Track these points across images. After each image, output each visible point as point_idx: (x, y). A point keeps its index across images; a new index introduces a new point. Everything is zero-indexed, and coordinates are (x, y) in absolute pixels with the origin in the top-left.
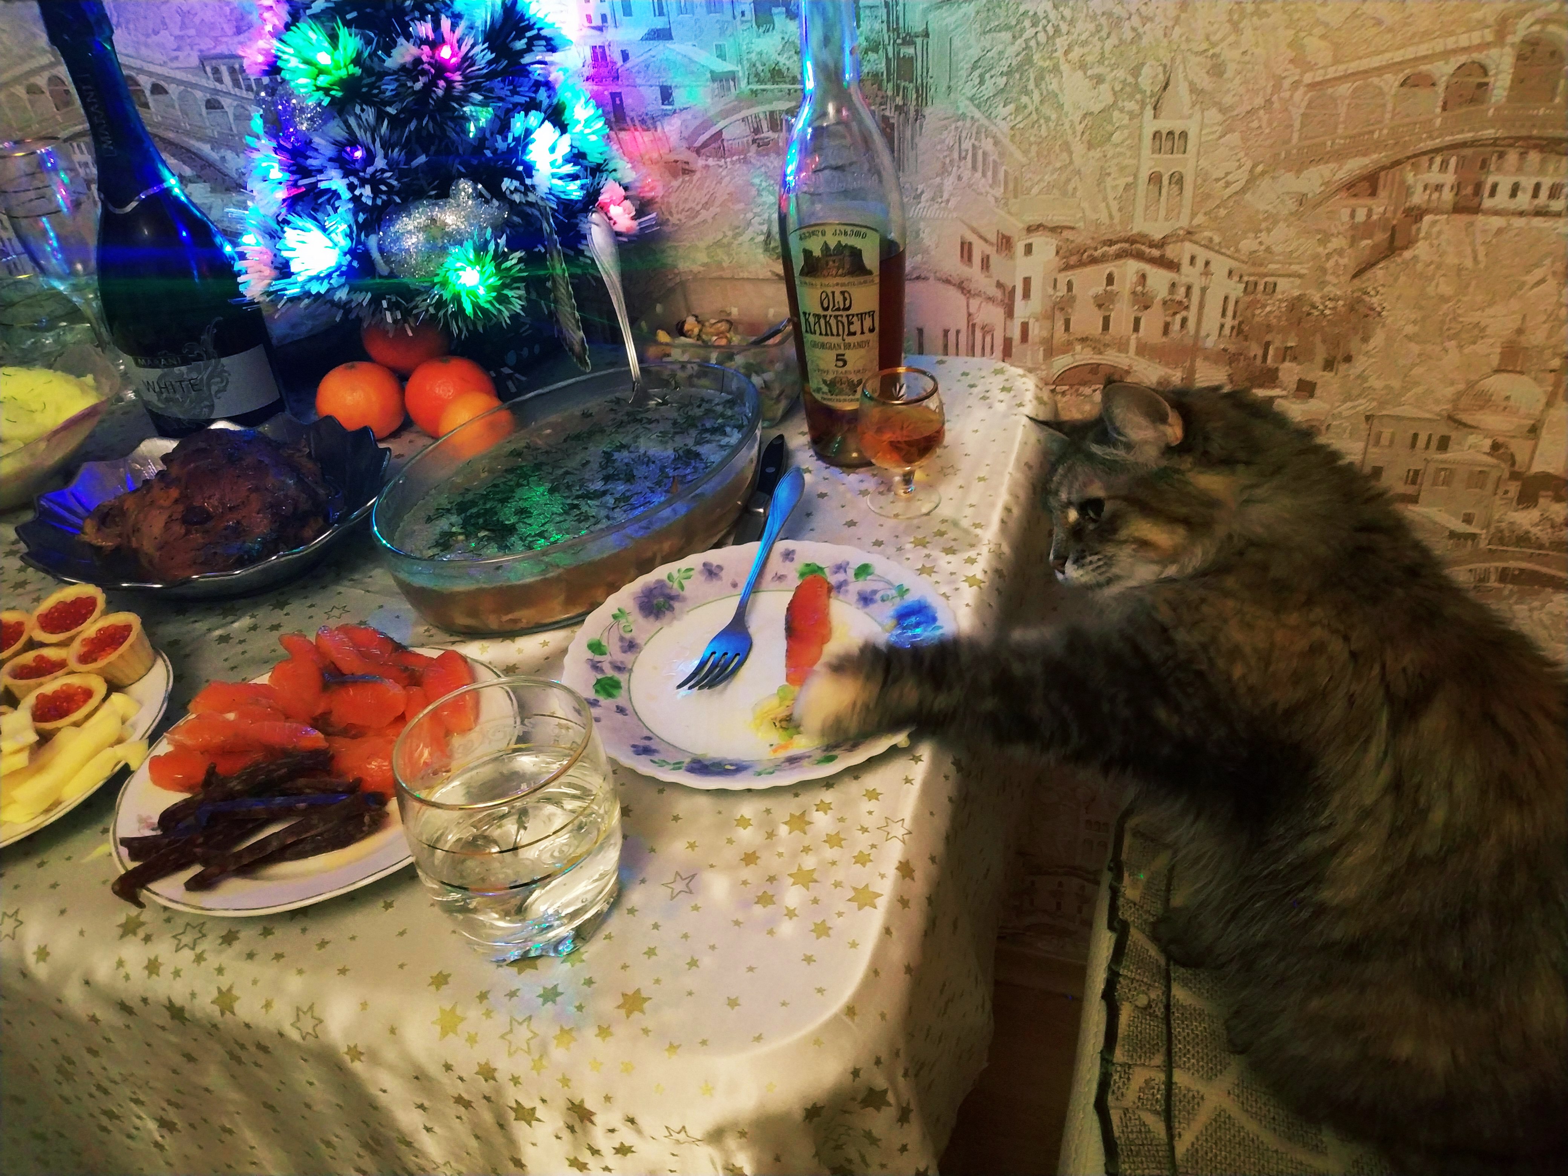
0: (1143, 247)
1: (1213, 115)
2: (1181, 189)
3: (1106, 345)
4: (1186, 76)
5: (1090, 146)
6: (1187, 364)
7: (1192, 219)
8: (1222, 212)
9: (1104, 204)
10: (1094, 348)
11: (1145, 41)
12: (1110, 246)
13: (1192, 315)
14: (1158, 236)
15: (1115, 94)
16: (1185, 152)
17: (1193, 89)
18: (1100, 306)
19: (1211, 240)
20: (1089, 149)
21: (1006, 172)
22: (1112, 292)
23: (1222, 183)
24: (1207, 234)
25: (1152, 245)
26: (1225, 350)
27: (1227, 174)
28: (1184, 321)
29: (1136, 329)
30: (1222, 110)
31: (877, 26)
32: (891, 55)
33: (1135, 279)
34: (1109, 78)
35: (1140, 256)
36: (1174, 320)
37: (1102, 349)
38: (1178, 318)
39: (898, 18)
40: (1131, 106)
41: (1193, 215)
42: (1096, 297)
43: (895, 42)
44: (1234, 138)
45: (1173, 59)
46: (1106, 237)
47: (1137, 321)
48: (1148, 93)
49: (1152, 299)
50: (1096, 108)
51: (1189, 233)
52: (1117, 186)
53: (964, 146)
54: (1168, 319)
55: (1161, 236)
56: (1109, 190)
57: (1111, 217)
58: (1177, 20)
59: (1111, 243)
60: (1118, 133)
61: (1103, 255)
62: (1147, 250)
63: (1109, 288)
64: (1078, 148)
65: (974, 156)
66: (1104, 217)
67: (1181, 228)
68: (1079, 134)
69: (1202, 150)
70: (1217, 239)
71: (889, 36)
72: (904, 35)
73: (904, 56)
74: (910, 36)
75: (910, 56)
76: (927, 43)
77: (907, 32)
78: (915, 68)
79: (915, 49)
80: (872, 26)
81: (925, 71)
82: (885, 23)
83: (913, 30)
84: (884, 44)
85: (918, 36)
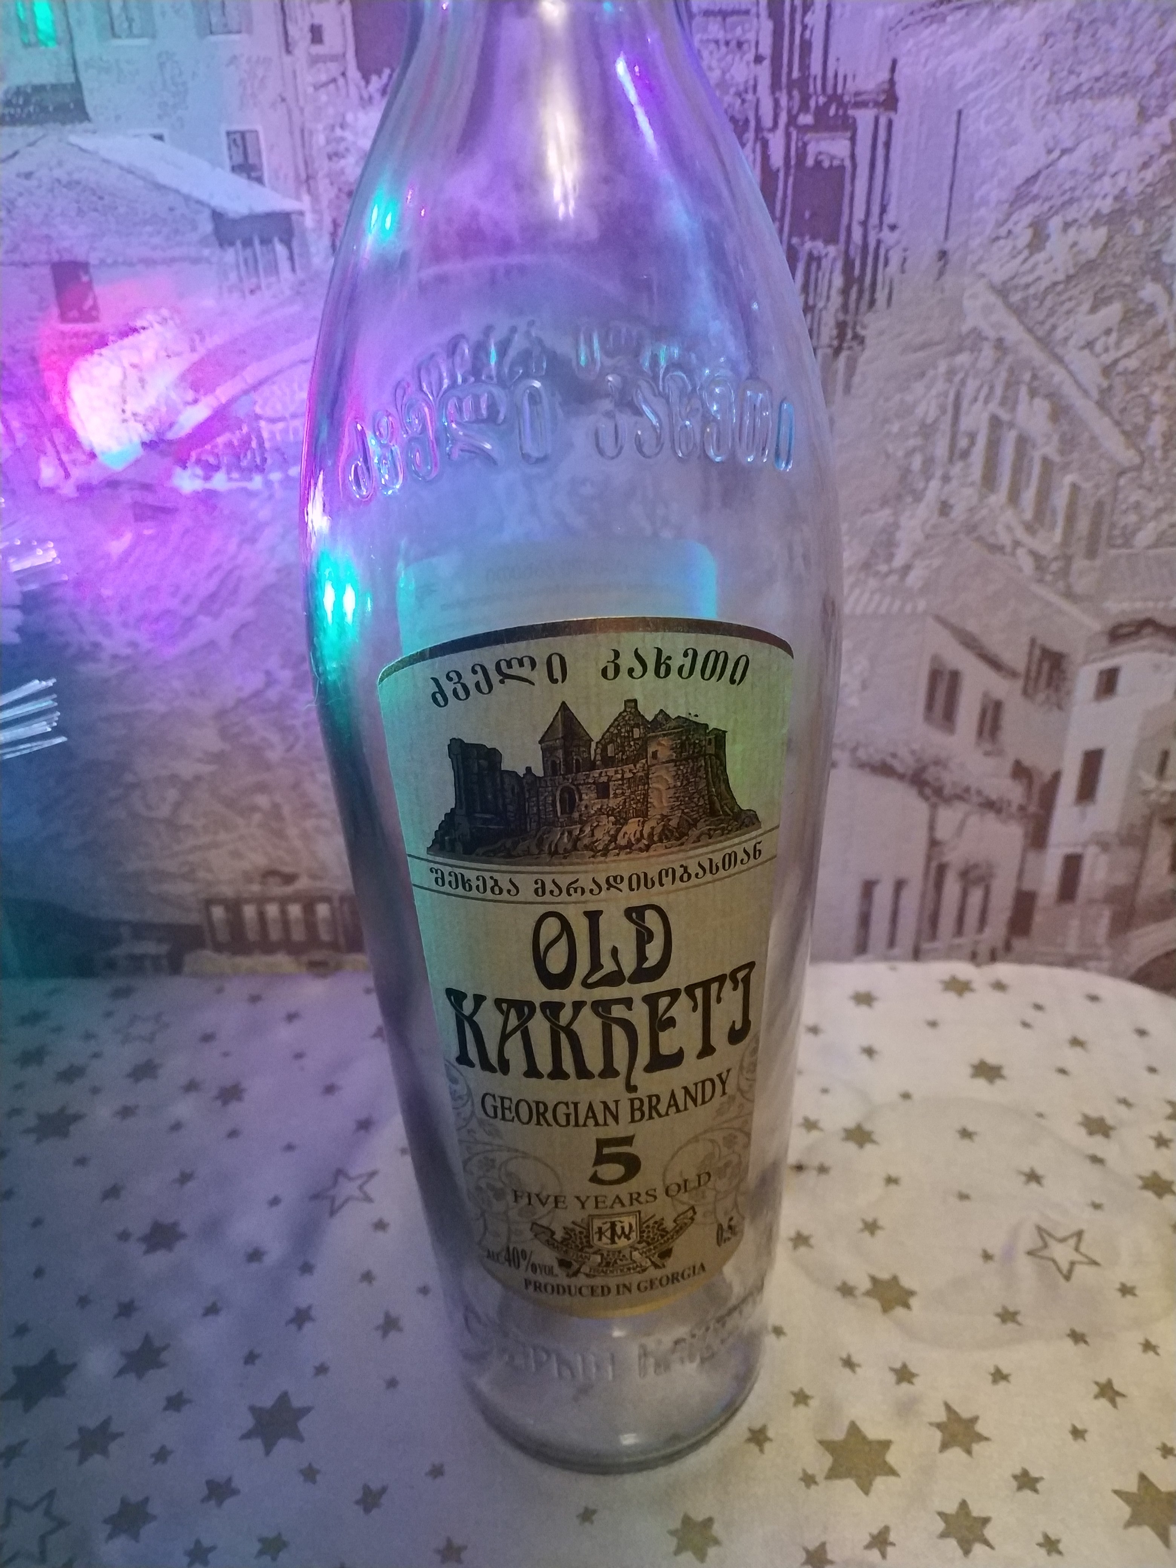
21: (1075, 488)
31: (741, 71)
32: (777, 159)
39: (806, 47)
43: (792, 120)
53: (966, 423)
65: (993, 445)
71: (776, 103)
72: (822, 100)
73: (818, 163)
74: (841, 104)
75: (836, 163)
76: (890, 124)
77: (830, 91)
78: (846, 200)
79: (853, 140)
80: (724, 73)
81: (876, 209)
82: (767, 63)
83: (851, 87)
84: (759, 128)
85: (863, 105)
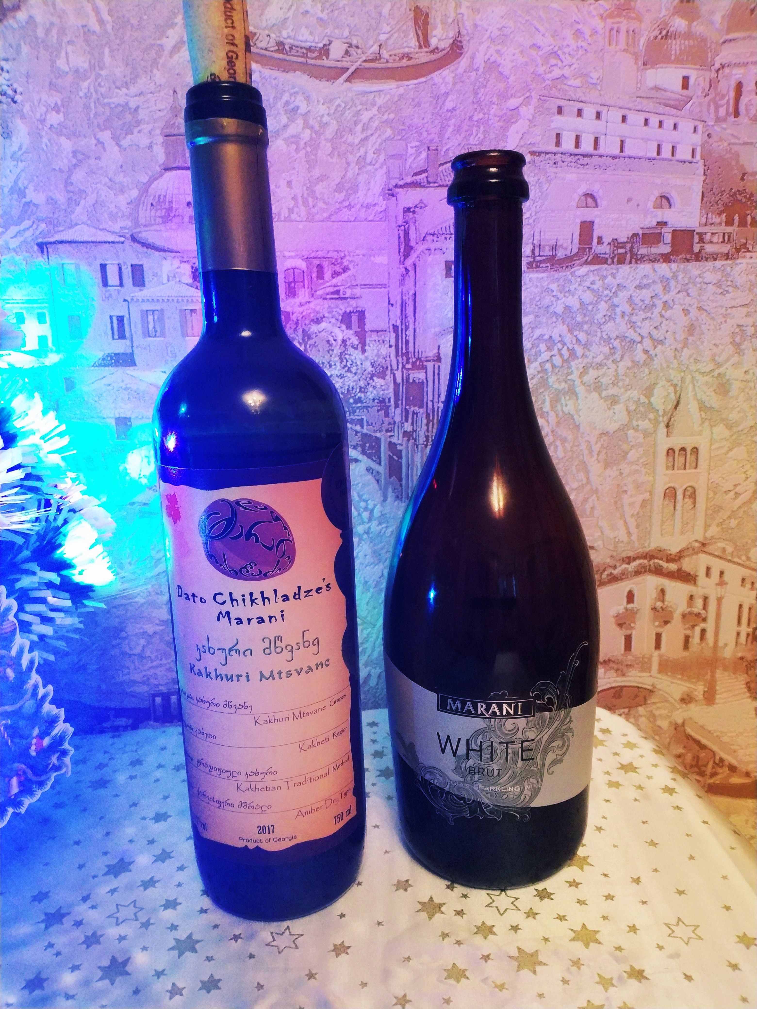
0: (661, 562)
1: (720, 431)
2: (695, 504)
3: (629, 666)
4: (695, 395)
5: (607, 465)
6: (708, 677)
7: (706, 531)
8: (733, 523)
9: (622, 522)
10: (617, 670)
11: (656, 364)
12: (629, 563)
13: (710, 626)
14: (674, 550)
15: (629, 412)
16: (696, 468)
17: (703, 407)
18: (620, 625)
19: (724, 550)
20: (605, 468)
22: (632, 610)
23: (732, 494)
24: (721, 544)
25: (670, 559)
26: (742, 658)
27: (736, 486)
28: (703, 632)
29: (658, 646)
30: (729, 427)
31: (384, 350)
32: (399, 380)
33: (654, 594)
34: (624, 398)
35: (658, 571)
36: (693, 633)
37: (625, 669)
38: (698, 630)
39: (407, 342)
40: (644, 424)
41: (707, 526)
42: (618, 616)
43: (403, 366)
44: (740, 452)
45: (683, 380)
46: (624, 555)
47: (658, 637)
48: (661, 413)
49: (671, 614)
50: (612, 427)
51: (704, 545)
52: (634, 503)
54: (688, 632)
55: (678, 550)
56: (626, 507)
57: (629, 533)
58: (685, 344)
59: (629, 560)
60: (634, 451)
61: (623, 573)
62: (665, 565)
63: (630, 606)
64: (595, 468)
66: (622, 535)
67: (697, 541)
68: (595, 454)
69: (712, 464)
70: (729, 549)
71: (398, 361)
72: (414, 360)
73: (414, 381)
74: (421, 361)
75: (421, 381)
76: (439, 367)
77: (417, 356)
78: (425, 394)
79: (426, 373)
80: (378, 351)
81: (436, 396)
82: (393, 348)
83: (424, 355)
84: (392, 370)
85: (429, 361)
